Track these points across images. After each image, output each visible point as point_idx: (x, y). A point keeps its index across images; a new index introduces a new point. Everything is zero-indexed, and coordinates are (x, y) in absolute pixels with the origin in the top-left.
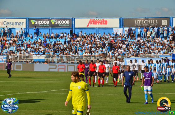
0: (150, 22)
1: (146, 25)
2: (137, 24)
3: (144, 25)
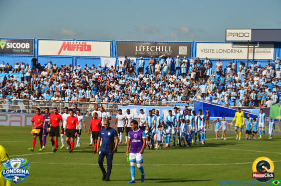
0: (159, 48)
1: (154, 54)
3: (149, 54)
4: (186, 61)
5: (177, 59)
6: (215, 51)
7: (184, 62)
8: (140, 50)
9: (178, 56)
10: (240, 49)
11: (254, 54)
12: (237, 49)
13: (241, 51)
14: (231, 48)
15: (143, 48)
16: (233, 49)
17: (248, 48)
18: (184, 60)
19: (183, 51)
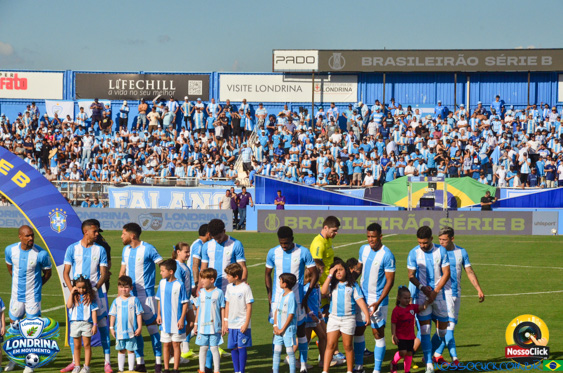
0: (153, 85)
1: (144, 93)
2: (116, 90)
3: (135, 94)
4: (201, 106)
5: (185, 104)
6: (253, 89)
7: (198, 109)
8: (118, 87)
9: (186, 98)
10: (297, 84)
11: (322, 94)
12: (292, 84)
13: (300, 89)
14: (281, 83)
15: (123, 84)
16: (286, 84)
17: (313, 82)
18: (198, 105)
19: (195, 88)
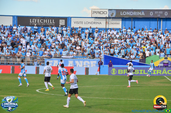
0: (46, 21)
1: (43, 24)
9: (60, 26)
19: (62, 22)
